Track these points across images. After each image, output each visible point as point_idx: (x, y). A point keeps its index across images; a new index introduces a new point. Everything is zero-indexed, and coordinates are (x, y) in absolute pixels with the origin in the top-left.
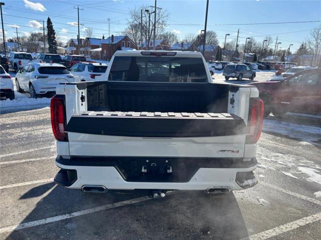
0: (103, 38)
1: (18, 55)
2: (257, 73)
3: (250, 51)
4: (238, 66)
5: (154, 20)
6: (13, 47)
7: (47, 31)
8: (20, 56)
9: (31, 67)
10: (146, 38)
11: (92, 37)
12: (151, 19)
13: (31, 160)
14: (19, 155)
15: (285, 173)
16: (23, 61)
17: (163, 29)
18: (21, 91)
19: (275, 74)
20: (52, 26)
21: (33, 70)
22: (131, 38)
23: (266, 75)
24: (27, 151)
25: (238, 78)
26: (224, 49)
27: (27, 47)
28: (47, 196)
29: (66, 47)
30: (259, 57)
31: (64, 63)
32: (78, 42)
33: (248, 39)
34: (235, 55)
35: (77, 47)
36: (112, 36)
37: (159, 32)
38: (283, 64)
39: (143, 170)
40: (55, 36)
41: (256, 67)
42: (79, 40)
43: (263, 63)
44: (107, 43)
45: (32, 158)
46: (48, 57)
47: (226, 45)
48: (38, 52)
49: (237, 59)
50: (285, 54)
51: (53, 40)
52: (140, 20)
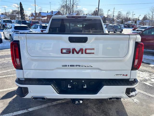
0: (48, 12)
1: (5, 21)
2: (123, 29)
3: (120, 18)
4: (114, 26)
5: (72, 3)
6: (4, 17)
7: (20, 9)
8: (6, 21)
9: (10, 26)
10: (69, 12)
11: (42, 12)
12: (71, 2)
13: (8, 76)
14: (2, 73)
15: (145, 83)
16: (7, 24)
17: (77, 8)
18: (6, 39)
19: (132, 30)
20: (22, 6)
21: (11, 28)
22: (61, 12)
23: (128, 30)
24: (7, 71)
25: (114, 32)
26: (107, 17)
27: (10, 17)
28: (15, 98)
29: (29, 17)
30: (124, 21)
31: (28, 24)
32: (35, 14)
33: (119, 12)
34: (112, 21)
35: (35, 17)
36: (52, 11)
37: (75, 9)
38: (136, 25)
39: (69, 87)
40: (24, 11)
41: (123, 26)
42: (36, 13)
43: (126, 24)
44: (50, 15)
45: (9, 75)
46: (20, 22)
47: (108, 16)
48: (16, 19)
49: (113, 22)
50: (137, 20)
51: (23, 13)
52: (66, 3)
